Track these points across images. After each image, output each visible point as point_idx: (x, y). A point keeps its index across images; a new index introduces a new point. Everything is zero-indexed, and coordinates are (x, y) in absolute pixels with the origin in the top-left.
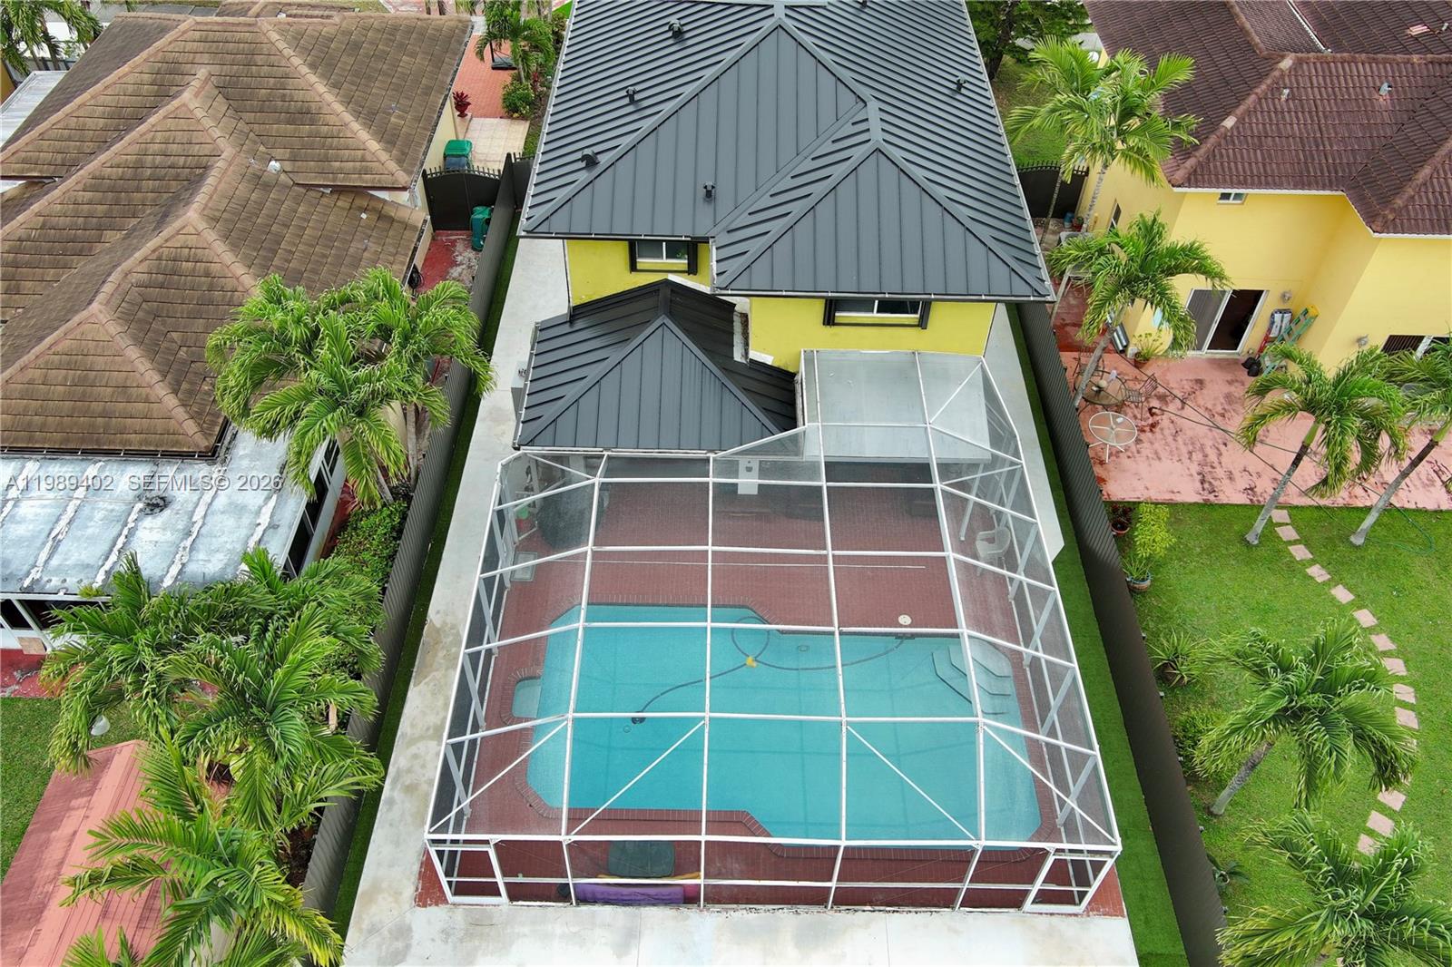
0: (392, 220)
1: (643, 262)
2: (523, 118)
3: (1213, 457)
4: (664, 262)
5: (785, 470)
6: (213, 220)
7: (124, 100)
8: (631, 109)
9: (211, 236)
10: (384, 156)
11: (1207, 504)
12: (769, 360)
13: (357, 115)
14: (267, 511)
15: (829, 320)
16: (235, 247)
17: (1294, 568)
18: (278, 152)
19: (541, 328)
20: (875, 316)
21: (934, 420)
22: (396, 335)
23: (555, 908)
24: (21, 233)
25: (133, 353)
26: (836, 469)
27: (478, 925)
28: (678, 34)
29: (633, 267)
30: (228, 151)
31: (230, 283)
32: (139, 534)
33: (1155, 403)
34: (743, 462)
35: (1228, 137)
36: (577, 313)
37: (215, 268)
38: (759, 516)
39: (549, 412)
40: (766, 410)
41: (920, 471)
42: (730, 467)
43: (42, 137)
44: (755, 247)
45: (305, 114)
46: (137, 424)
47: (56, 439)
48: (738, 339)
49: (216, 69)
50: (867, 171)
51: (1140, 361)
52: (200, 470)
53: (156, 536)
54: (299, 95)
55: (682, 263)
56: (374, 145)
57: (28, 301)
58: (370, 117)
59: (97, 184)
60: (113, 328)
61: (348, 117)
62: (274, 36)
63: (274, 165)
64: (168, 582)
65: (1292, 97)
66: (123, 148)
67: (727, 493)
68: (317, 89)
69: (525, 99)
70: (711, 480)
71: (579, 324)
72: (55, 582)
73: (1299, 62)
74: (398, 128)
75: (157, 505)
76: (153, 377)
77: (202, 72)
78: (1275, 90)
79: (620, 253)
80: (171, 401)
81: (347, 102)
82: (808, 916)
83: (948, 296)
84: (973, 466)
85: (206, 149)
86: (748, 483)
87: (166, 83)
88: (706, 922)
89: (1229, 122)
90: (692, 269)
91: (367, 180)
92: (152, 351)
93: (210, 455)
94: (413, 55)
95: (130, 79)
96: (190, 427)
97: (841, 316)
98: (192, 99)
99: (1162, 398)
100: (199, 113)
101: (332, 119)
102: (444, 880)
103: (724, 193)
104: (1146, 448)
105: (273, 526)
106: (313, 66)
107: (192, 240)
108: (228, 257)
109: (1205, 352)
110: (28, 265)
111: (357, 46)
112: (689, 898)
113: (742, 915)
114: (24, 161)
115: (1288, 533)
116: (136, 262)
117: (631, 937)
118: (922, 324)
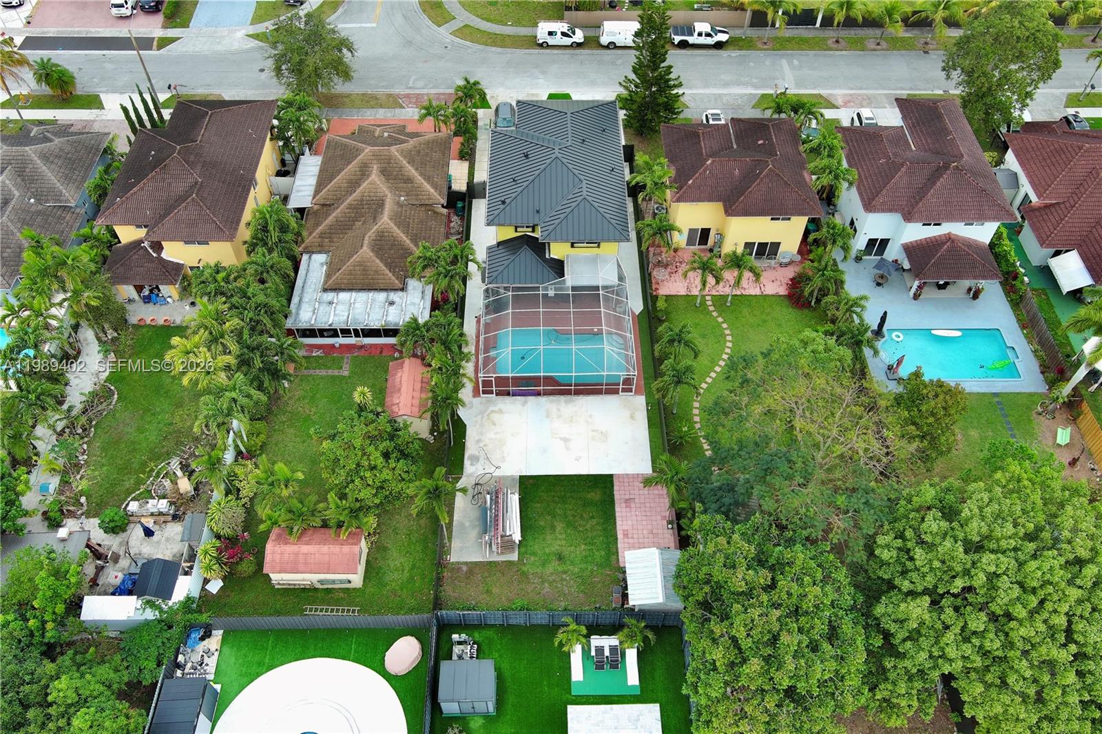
0: (437, 213)
1: (519, 229)
2: (466, 160)
3: (692, 281)
4: (525, 229)
5: (561, 289)
6: (391, 219)
7: (353, 177)
8: (514, 183)
9: (392, 225)
10: (436, 194)
11: (687, 295)
12: (556, 257)
13: (425, 179)
14: (422, 304)
15: (572, 246)
16: (399, 228)
17: (709, 313)
18: (402, 193)
19: (489, 248)
20: (585, 245)
21: (601, 274)
22: (459, 257)
23: (507, 398)
24: (330, 224)
25: (378, 261)
26: (574, 288)
27: (489, 401)
28: (526, 156)
29: (516, 231)
30: (389, 195)
31: (400, 239)
32: (390, 311)
33: (678, 264)
34: (550, 287)
35: (690, 187)
36: (499, 244)
37: (394, 234)
38: (554, 302)
39: (495, 274)
40: (555, 272)
41: (597, 288)
42: (546, 289)
43: (328, 191)
44: (551, 228)
45: (409, 180)
46: (382, 281)
47: (360, 287)
48: (547, 251)
49: (379, 165)
50: (582, 205)
51: (676, 250)
52: (400, 294)
53: (394, 311)
54: (406, 174)
55: (530, 229)
56: (432, 190)
57: (336, 245)
58: (428, 179)
59: (350, 207)
60: (371, 254)
61: (423, 181)
62: (396, 153)
63: (402, 198)
64: (401, 323)
65: (710, 173)
66: (357, 194)
67: (545, 296)
68: (411, 171)
69: (467, 153)
70: (541, 292)
71: (500, 248)
72: (372, 324)
73: (713, 162)
74: (437, 182)
75: (392, 303)
76: (384, 268)
77: (375, 167)
78: (705, 171)
79: (513, 229)
80: (390, 275)
81: (421, 175)
82: (568, 397)
83: (604, 240)
84: (611, 287)
85: (382, 194)
86: (551, 293)
87: (364, 172)
88: (543, 400)
89: (690, 182)
90: (533, 231)
91: (431, 202)
92: (381, 260)
93: (402, 290)
94: (436, 152)
95: (352, 170)
96: (397, 282)
97: (575, 245)
98: (375, 177)
99: (681, 262)
100: (378, 183)
101: (418, 182)
102: (481, 389)
103: (542, 211)
104: (673, 279)
105: (424, 308)
106: (409, 163)
107: (387, 226)
108: (398, 231)
109: (697, 247)
110: (334, 233)
111: (419, 152)
112: (538, 394)
113: (552, 398)
114: (324, 199)
115: (709, 303)
116: (371, 234)
117: (525, 402)
118: (599, 247)
